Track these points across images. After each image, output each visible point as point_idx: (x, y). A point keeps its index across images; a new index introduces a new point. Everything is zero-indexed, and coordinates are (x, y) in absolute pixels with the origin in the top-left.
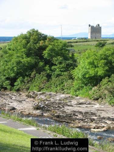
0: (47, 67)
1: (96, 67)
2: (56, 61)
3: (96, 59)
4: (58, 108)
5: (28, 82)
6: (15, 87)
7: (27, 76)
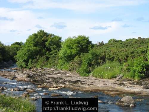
0: (47, 53)
1: (71, 48)
2: (52, 48)
3: (72, 43)
4: (41, 76)
5: (35, 63)
6: (28, 66)
7: (35, 58)
